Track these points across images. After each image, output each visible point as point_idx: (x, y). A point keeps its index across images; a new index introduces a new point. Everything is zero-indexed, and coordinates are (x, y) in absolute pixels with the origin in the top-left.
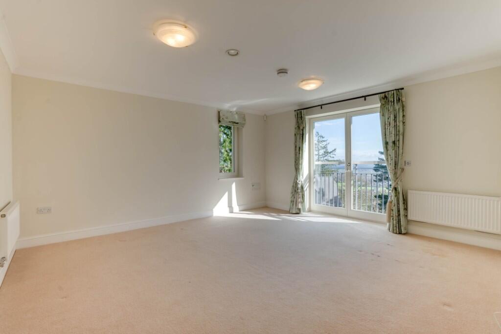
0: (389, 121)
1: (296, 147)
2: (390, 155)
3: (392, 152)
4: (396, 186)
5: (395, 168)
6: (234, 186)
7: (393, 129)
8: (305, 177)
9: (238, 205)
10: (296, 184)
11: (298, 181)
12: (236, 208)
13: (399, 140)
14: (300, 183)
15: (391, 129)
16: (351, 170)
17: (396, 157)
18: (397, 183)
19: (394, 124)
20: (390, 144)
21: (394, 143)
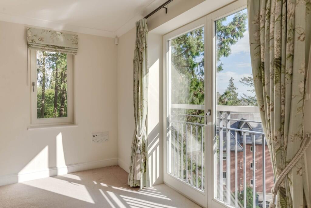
0: (268, 6)
1: (135, 81)
2: (268, 98)
3: (272, 89)
4: (282, 185)
5: (282, 135)
6: (59, 138)
7: (277, 24)
8: (150, 130)
9: (67, 165)
10: (136, 140)
11: (137, 137)
12: (63, 169)
13: (292, 56)
14: (141, 139)
15: (271, 26)
16: (212, 121)
17: (283, 103)
18: (287, 177)
19: (278, 11)
20: (270, 68)
21: (278, 63)
